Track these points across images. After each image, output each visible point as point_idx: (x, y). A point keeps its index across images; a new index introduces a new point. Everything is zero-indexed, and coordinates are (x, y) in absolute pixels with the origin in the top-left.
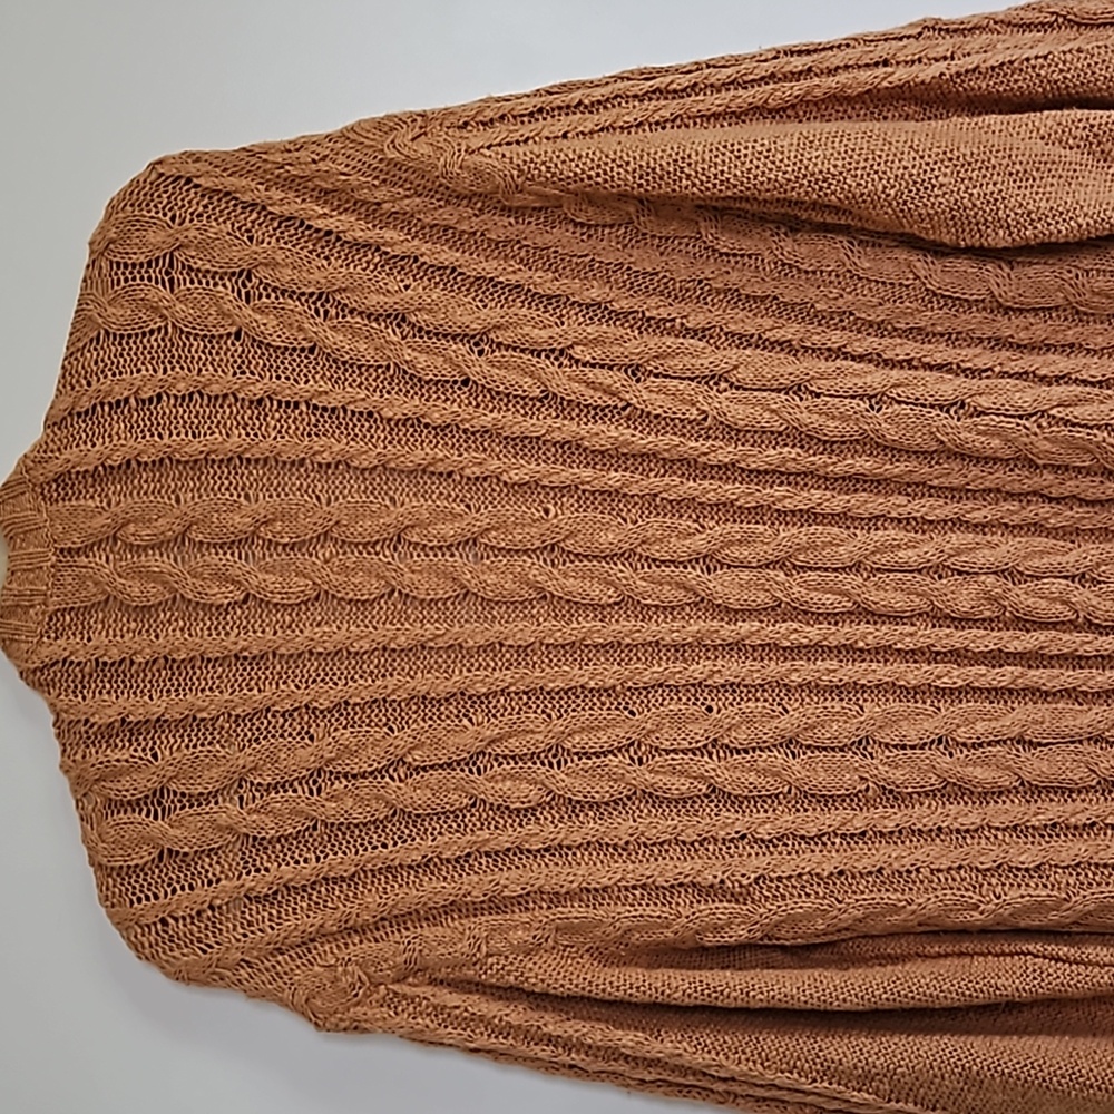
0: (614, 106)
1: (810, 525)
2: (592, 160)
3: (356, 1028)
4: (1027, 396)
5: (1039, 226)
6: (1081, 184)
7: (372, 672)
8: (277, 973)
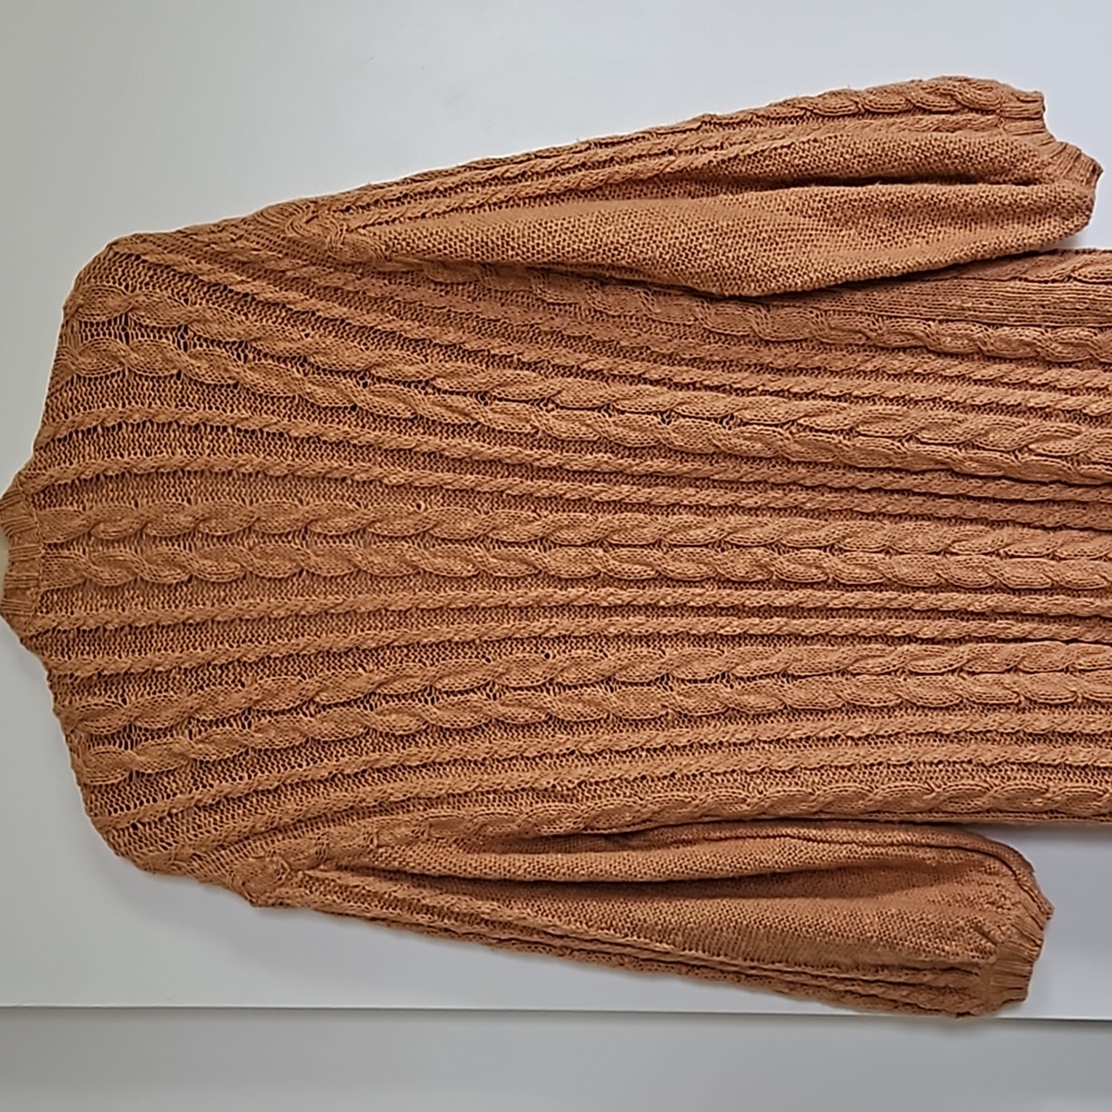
0: (462, 191)
1: (622, 512)
2: (441, 237)
3: (281, 904)
4: (780, 409)
5: (780, 279)
6: (816, 246)
7: (288, 633)
8: (221, 864)
